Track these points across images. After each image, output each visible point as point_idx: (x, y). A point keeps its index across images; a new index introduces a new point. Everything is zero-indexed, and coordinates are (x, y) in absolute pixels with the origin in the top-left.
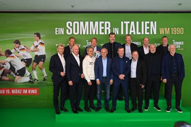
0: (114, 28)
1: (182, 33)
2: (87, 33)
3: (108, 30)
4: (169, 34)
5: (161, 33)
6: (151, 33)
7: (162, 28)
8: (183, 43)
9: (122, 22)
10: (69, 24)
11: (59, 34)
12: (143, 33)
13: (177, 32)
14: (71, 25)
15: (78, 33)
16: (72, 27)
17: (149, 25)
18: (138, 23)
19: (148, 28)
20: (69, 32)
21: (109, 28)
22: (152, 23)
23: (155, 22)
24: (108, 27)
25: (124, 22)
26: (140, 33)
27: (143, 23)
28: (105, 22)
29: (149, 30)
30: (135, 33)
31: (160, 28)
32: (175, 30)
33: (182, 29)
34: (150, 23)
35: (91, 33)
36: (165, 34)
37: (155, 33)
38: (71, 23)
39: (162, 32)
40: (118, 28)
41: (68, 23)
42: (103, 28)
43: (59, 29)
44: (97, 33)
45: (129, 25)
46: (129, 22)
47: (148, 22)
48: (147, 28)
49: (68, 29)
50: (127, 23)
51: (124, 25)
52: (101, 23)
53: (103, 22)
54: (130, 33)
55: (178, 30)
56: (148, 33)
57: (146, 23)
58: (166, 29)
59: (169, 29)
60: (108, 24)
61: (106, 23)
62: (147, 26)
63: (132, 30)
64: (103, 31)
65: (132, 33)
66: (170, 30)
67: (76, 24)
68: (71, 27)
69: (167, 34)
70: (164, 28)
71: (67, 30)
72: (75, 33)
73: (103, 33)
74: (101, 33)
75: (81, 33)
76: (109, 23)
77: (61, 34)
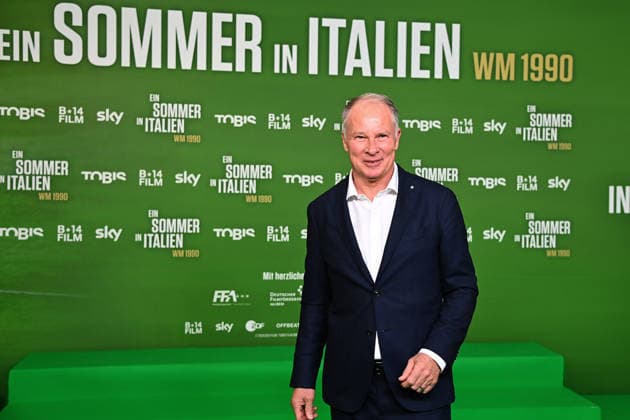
0: (277, 47)
1: (566, 76)
2: (157, 63)
3: (248, 53)
4: (512, 78)
5: (479, 76)
6: (438, 75)
7: (484, 55)
8: (569, 122)
9: (313, 22)
10: (68, 16)
11: (16, 58)
12: (402, 73)
13: (545, 71)
14: (77, 21)
15: (109, 60)
16: (82, 31)
17: (428, 39)
18: (380, 26)
19: (426, 50)
20: (68, 51)
21: (254, 45)
22: (441, 28)
23: (456, 28)
24: (249, 37)
25: (320, 22)
26: (389, 73)
27: (402, 26)
28: (238, 16)
29: (427, 62)
30: (367, 72)
31: (476, 55)
32: (537, 64)
33: (566, 60)
34: (433, 27)
35: (172, 64)
36: (497, 78)
37: (454, 74)
38: (76, 11)
39: (482, 68)
40: (295, 47)
41: (60, 10)
42: (228, 42)
43: (16, 33)
44: (202, 65)
45: (344, 34)
46: (342, 23)
47: (427, 27)
48: (419, 50)
49: (61, 36)
50: (334, 25)
51: (324, 33)
52: (219, 18)
53: (228, 18)
54: (349, 72)
55: (551, 65)
56: (426, 74)
57: (419, 27)
58: (500, 56)
59: (511, 57)
60: (249, 27)
61: (242, 19)
62: (423, 43)
63: (358, 56)
64: (228, 54)
65: (358, 70)
66: (519, 64)
67: (102, 18)
68: (75, 29)
69: (505, 78)
70: (492, 55)
71: (59, 45)
72: (94, 59)
73: (228, 67)
74: (219, 65)
75: (126, 62)
76: (256, 23)
77: (26, 59)
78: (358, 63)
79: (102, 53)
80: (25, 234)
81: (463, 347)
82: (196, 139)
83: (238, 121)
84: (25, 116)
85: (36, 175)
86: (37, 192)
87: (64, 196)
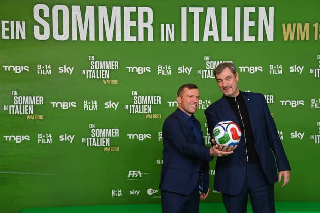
0: (162, 26)
2: (92, 38)
3: (146, 30)
4: (307, 39)
5: (286, 38)
6: (261, 38)
7: (289, 25)
9: (184, 10)
10: (41, 11)
11: (13, 37)
12: (238, 39)
14: (46, 14)
15: (65, 37)
16: (49, 20)
17: (254, 17)
18: (224, 10)
19: (253, 24)
20: (42, 32)
21: (149, 25)
22: (262, 10)
23: (272, 9)
24: (146, 21)
25: (188, 10)
26: (230, 39)
27: (238, 10)
28: (139, 8)
29: (253, 31)
30: (216, 39)
31: (284, 25)
34: (257, 10)
35: (101, 38)
36: (298, 39)
37: (270, 37)
38: (45, 8)
39: (288, 33)
40: (173, 26)
41: (37, 8)
42: (133, 24)
43: (12, 23)
44: (118, 38)
45: (203, 16)
46: (201, 9)
47: (253, 9)
48: (248, 24)
49: (38, 24)
50: (196, 11)
51: (190, 16)
52: (128, 10)
53: (133, 9)
54: (205, 39)
56: (253, 38)
57: (248, 10)
58: (300, 25)
59: (307, 26)
60: (145, 14)
61: (142, 10)
62: (250, 20)
63: (211, 29)
64: (134, 31)
65: (211, 38)
66: (312, 29)
67: (60, 12)
68: (45, 19)
69: (303, 39)
70: (294, 25)
71: (36, 29)
72: (57, 36)
73: (134, 39)
74: (128, 38)
75: (74, 38)
76: (150, 11)
77: (18, 37)
78: (211, 34)
79: (61, 33)
80: (20, 139)
81: (277, 205)
82: (116, 82)
83: (140, 70)
84: (18, 71)
85: (25, 105)
86: (26, 115)
87: (41, 117)
